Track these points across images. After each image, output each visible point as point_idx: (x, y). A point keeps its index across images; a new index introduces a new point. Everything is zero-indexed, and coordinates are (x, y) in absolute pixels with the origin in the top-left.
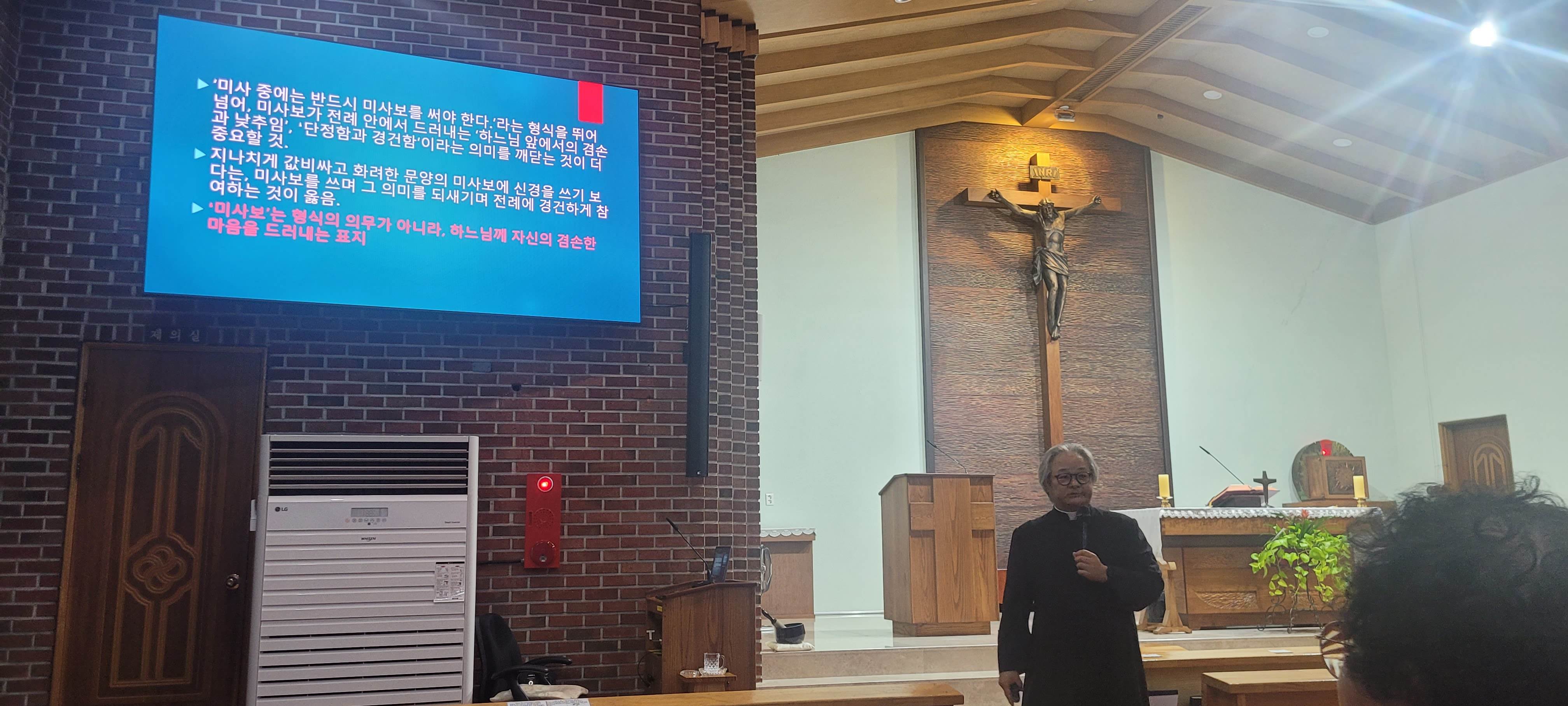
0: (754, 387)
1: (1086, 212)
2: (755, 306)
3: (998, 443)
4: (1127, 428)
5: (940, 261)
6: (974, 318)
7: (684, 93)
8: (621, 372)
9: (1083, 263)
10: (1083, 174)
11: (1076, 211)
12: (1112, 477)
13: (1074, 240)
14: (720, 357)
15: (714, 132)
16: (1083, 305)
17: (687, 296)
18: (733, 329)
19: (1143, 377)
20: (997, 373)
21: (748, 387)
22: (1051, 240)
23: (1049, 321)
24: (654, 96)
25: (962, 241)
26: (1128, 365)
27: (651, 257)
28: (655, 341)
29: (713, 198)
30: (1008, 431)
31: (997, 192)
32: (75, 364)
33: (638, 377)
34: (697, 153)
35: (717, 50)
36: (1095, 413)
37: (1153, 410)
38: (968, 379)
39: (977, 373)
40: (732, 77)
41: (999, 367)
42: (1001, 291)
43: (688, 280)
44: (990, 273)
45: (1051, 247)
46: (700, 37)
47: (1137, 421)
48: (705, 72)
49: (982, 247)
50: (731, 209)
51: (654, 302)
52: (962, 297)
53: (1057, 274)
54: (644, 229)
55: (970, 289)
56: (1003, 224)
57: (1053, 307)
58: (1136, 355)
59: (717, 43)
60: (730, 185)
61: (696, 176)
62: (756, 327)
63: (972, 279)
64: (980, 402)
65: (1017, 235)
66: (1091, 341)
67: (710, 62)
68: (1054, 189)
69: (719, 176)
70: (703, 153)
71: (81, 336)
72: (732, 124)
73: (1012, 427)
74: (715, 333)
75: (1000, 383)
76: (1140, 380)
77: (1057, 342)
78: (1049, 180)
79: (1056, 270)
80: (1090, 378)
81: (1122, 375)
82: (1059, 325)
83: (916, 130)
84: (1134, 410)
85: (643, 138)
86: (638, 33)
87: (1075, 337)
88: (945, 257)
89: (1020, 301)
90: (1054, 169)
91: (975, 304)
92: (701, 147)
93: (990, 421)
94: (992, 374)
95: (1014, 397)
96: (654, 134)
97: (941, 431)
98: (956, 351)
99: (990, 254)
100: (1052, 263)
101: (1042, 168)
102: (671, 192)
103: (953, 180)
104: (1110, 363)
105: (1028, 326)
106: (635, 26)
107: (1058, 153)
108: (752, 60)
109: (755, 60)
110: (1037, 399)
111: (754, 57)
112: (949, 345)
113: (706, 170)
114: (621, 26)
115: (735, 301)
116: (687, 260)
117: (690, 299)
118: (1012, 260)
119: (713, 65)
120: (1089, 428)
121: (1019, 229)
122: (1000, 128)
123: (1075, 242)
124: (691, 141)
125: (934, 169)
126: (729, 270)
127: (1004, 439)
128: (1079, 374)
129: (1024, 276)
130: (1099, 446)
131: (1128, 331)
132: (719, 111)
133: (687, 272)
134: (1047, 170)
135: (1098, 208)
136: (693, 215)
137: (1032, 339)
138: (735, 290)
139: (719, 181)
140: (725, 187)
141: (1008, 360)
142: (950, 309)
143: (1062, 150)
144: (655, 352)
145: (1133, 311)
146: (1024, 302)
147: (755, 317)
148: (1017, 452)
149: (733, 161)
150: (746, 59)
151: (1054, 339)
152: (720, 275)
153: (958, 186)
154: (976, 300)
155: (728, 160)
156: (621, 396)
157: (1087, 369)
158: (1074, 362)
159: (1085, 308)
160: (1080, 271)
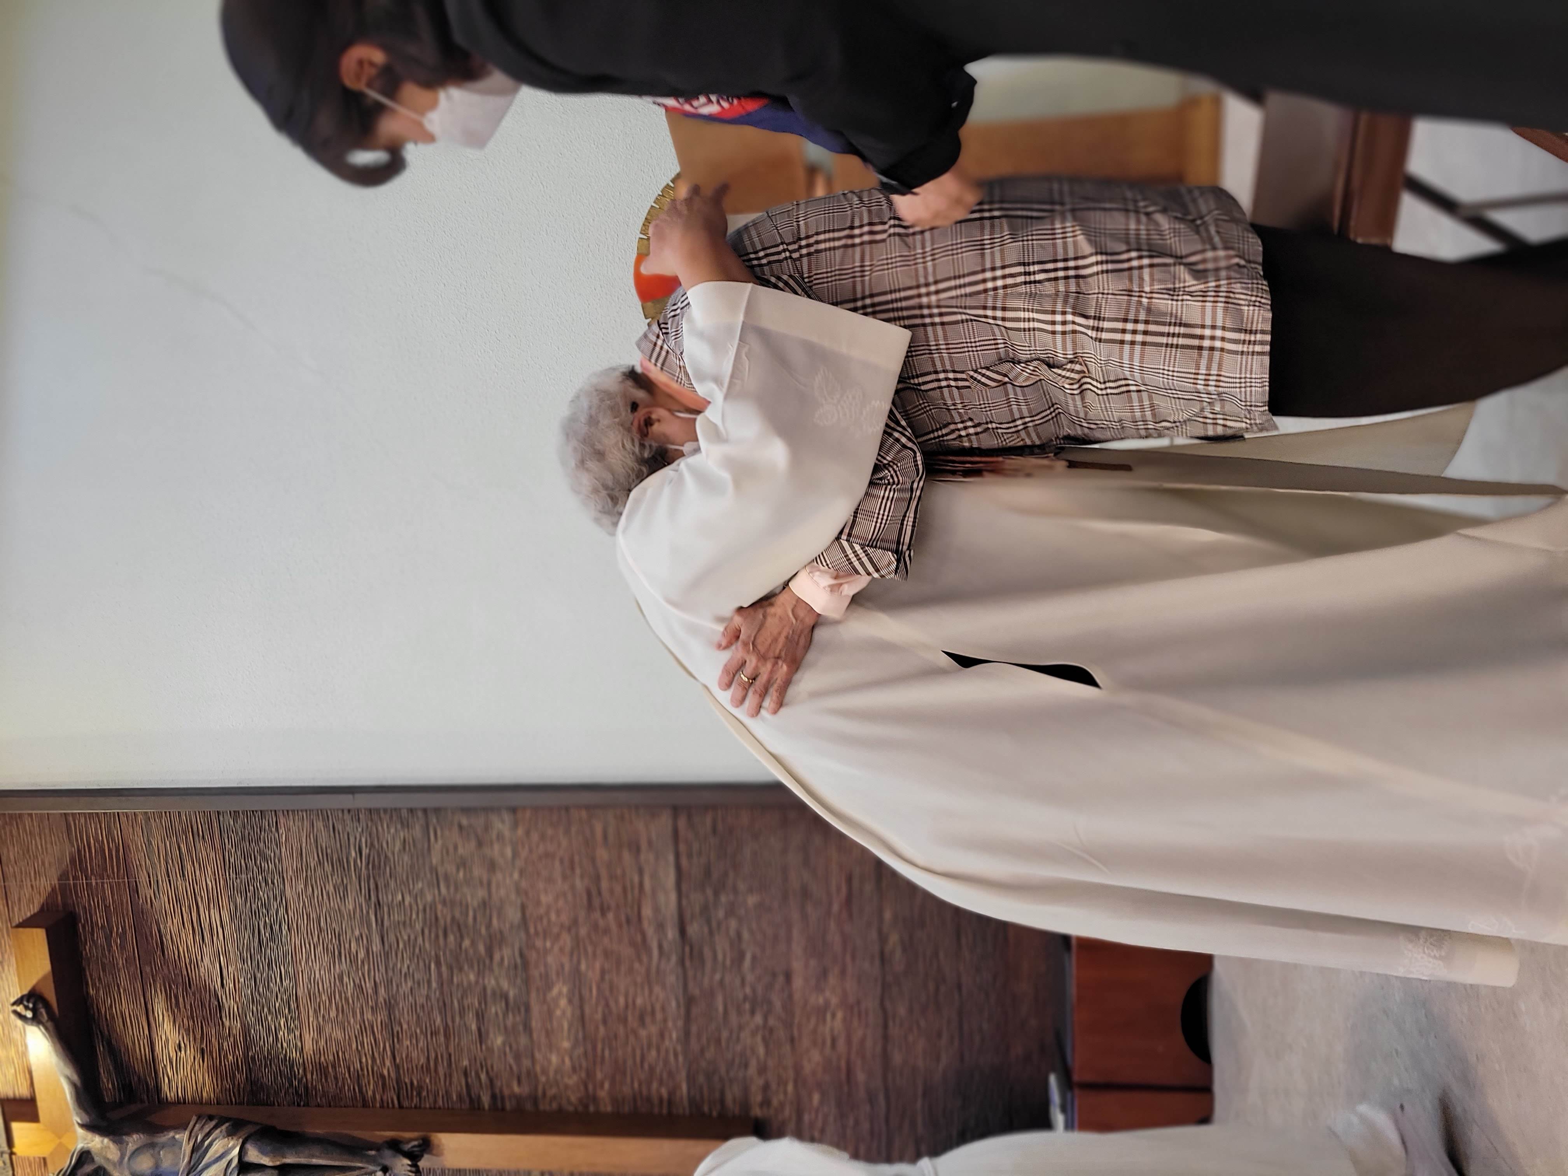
4: (657, 910)
9: (220, 1007)
12: (797, 965)
16: (333, 1014)
19: (509, 852)
26: (481, 893)
36: (622, 1000)
37: (599, 828)
47: (636, 879)
58: (451, 868)
76: (519, 863)
80: (528, 1009)
81: (513, 915)
84: (605, 884)
104: (481, 948)
120: (665, 1020)
130: (712, 994)
131: (387, 885)
145: (328, 868)
157: (505, 1015)
158: (490, 1050)
159: (340, 1010)
160: (242, 1016)
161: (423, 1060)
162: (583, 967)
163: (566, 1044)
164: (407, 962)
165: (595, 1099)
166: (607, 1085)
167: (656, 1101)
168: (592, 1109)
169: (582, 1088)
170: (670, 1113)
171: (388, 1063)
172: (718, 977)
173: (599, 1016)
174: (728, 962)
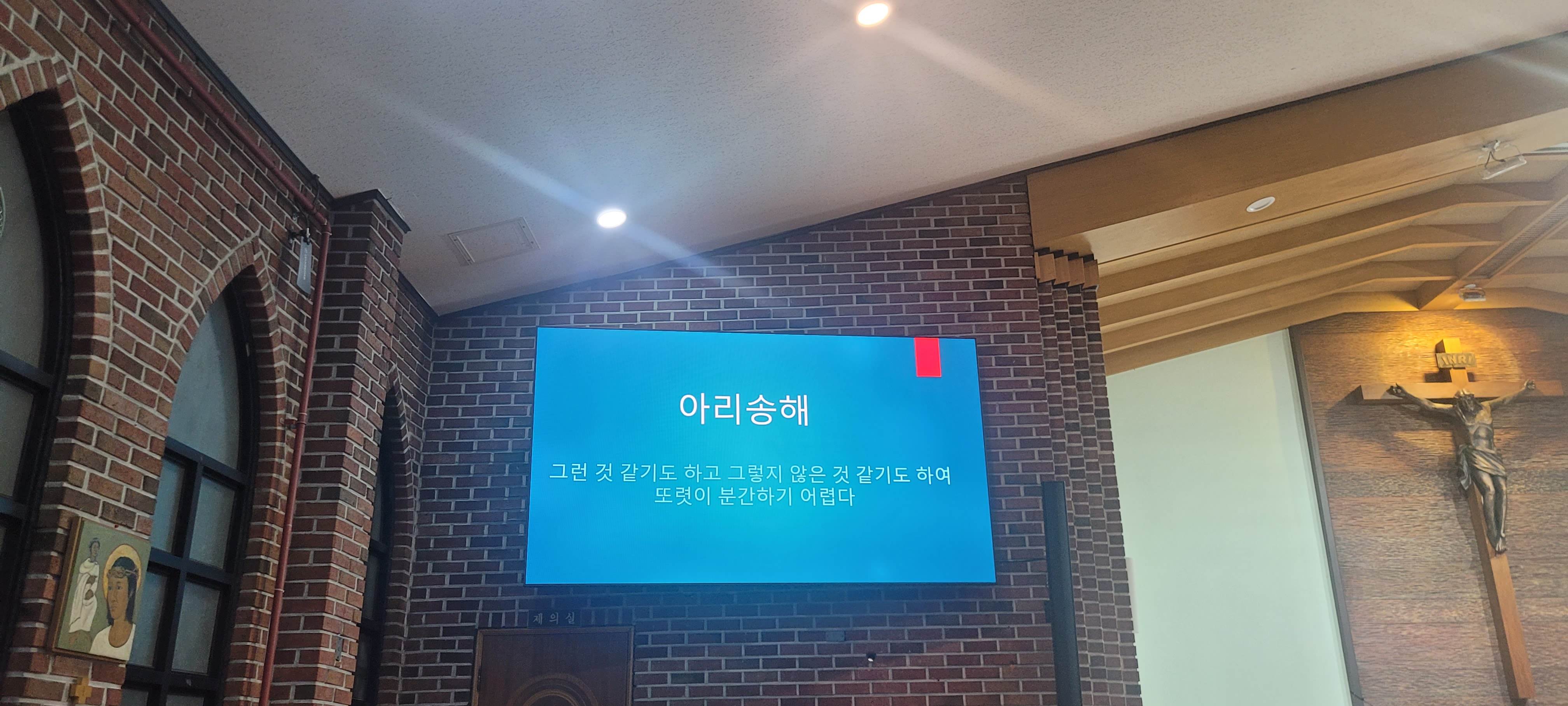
0: (1129, 644)
1: (1518, 400)
2: (1122, 551)
3: (1444, 681)
5: (1339, 469)
6: (1392, 533)
7: (1023, 335)
8: (980, 636)
9: (1523, 460)
10: (1506, 357)
11: (1504, 400)
13: (1508, 433)
14: (1087, 612)
15: (1059, 371)
16: (1532, 509)
17: (1044, 548)
18: (1100, 580)
20: (1428, 596)
21: (1123, 644)
22: (1477, 437)
23: (1489, 531)
24: (992, 342)
25: (1361, 444)
27: (1002, 509)
28: (1013, 600)
29: (1064, 441)
30: (1454, 666)
31: (1398, 387)
32: (471, 651)
33: (997, 640)
34: (1041, 396)
35: (1055, 287)
38: (1393, 605)
39: (1403, 596)
40: (1073, 311)
41: (1431, 589)
42: (1421, 498)
43: (1043, 532)
44: (1402, 479)
45: (1478, 444)
46: (1035, 277)
48: (1043, 311)
49: (1389, 450)
50: (1084, 449)
51: (1009, 556)
52: (1372, 509)
53: (1491, 476)
54: (992, 480)
55: (1380, 499)
56: (1412, 422)
57: (1492, 515)
59: (1053, 281)
60: (1080, 424)
61: (1044, 419)
62: (1125, 576)
63: (1381, 488)
64: (1413, 631)
65: (1431, 434)
66: (1549, 552)
67: (1049, 299)
68: (1471, 377)
69: (1068, 416)
70: (1048, 394)
71: (476, 624)
72: (1077, 359)
73: (1459, 661)
74: (1079, 587)
75: (1435, 607)
77: (1504, 557)
78: (1464, 368)
79: (1489, 471)
80: (1555, 597)
82: (1503, 535)
83: (1290, 328)
85: (983, 385)
86: (971, 282)
87: (1527, 548)
88: (1344, 465)
89: (1448, 509)
90: (1468, 355)
91: (1389, 516)
92: (1046, 389)
93: (1428, 655)
94: (1423, 597)
95: (1457, 624)
96: (995, 380)
97: (1366, 667)
98: (1372, 571)
99: (1400, 457)
100: (1482, 463)
101: (1452, 355)
102: (1017, 439)
103: (1341, 378)
105: (1462, 539)
106: (968, 275)
107: (1470, 336)
108: (1093, 290)
109: (1096, 290)
110: (1488, 626)
111: (1094, 287)
112: (1363, 565)
113: (1053, 412)
114: (953, 276)
115: (1098, 549)
116: (1041, 509)
117: (1047, 551)
118: (1429, 462)
119: (1052, 303)
121: (1433, 426)
122: (1392, 316)
123: (1508, 436)
124: (1035, 383)
125: (1317, 367)
126: (1089, 516)
127: (1452, 676)
128: (1539, 593)
129: (1447, 479)
132: (1062, 348)
133: (1042, 523)
134: (1460, 357)
135: (1533, 394)
136: (1044, 461)
137: (1469, 553)
138: (1097, 537)
139: (1068, 421)
140: (1076, 427)
141: (1442, 579)
142: (1358, 523)
143: (1476, 332)
144: (1015, 612)
146: (1452, 510)
147: (1123, 564)
148: (1471, 691)
149: (1082, 398)
150: (1086, 291)
151: (1500, 552)
152: (1078, 522)
153: (1349, 384)
154: (1390, 511)
155: (1076, 398)
156: (982, 662)
157: (1550, 586)
158: (1531, 578)
159: (1534, 512)
160: (1521, 469)
161: (1518, 548)
163: (1542, 613)
164: (1564, 544)
171: (1513, 532)
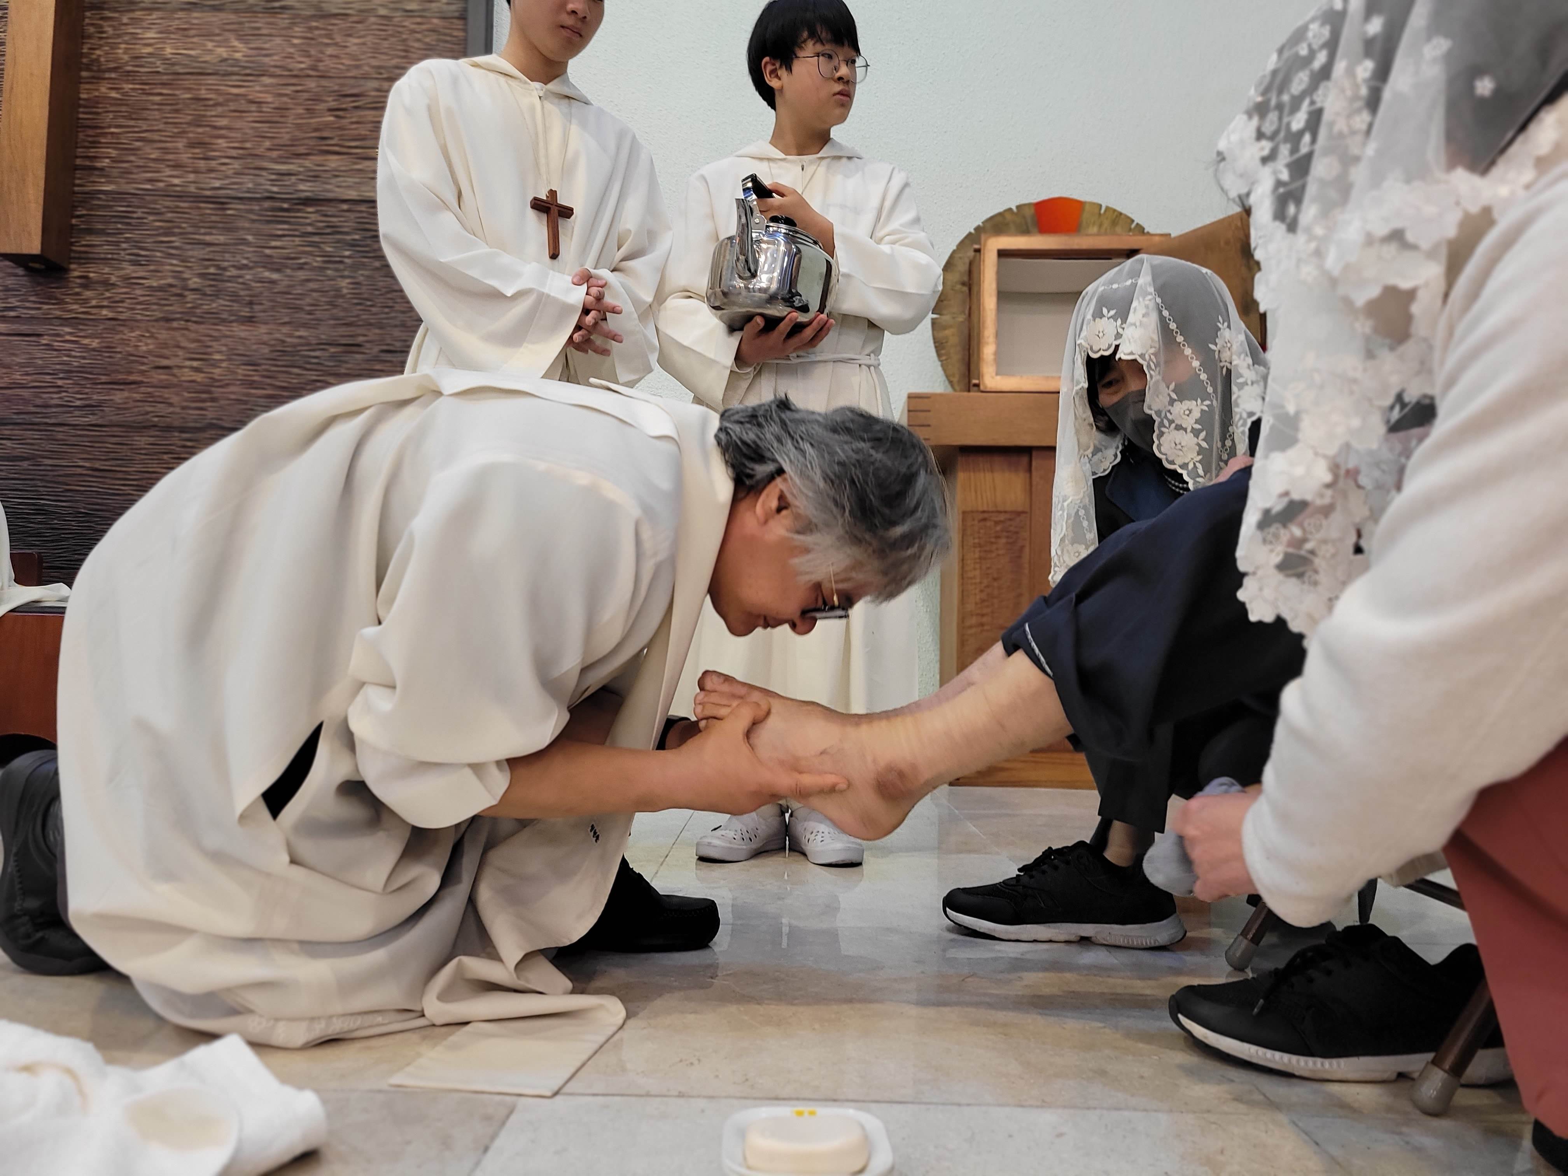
4: (336, 173)
12: (261, 332)
120: (196, 172)
130: (228, 229)
162: (267, 80)
163: (169, 50)
165: (97, 79)
166: (114, 94)
167: (92, 152)
168: (84, 74)
169: (112, 65)
170: (76, 168)
172: (250, 238)
173: (203, 93)
174: (268, 251)
